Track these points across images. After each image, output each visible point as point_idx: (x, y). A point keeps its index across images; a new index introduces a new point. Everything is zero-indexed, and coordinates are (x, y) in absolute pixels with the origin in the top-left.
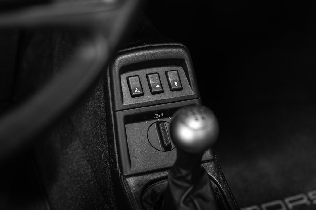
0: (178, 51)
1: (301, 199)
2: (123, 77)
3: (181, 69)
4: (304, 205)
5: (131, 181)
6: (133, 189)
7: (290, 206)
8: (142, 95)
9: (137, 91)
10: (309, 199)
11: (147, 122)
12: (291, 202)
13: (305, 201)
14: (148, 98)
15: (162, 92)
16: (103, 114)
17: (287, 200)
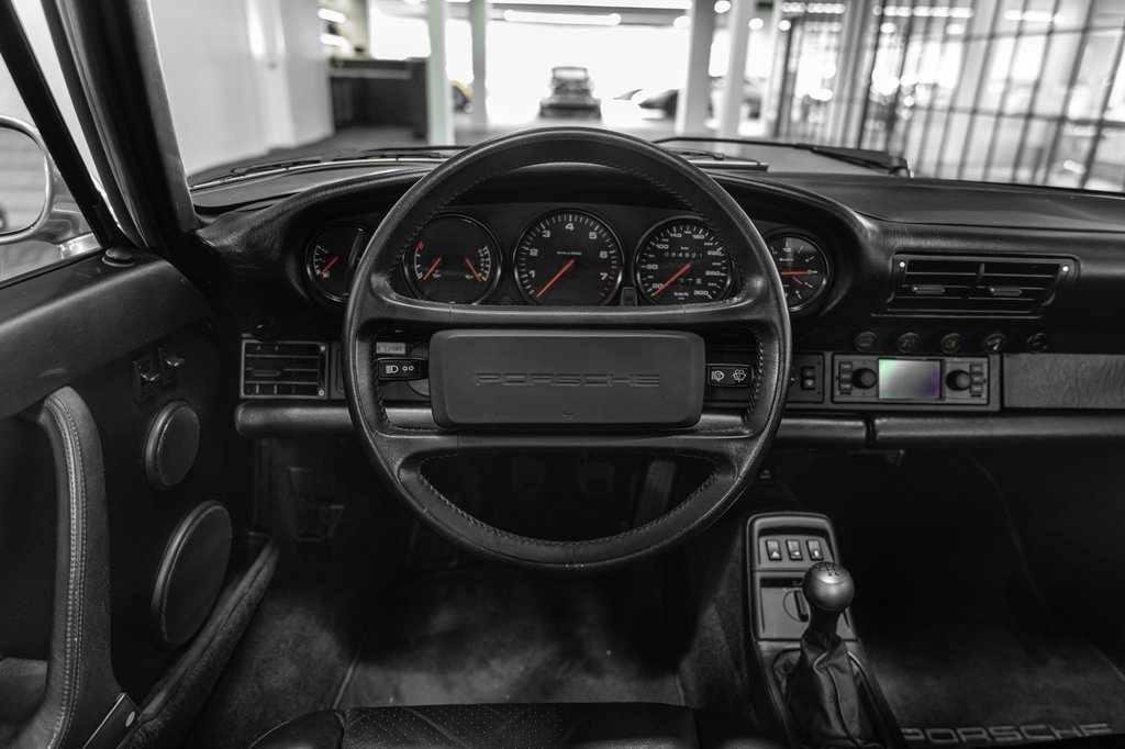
0: (821, 522)
1: (981, 733)
2: (762, 540)
3: (823, 541)
4: (984, 741)
5: (764, 646)
6: (765, 654)
7: (964, 738)
8: (780, 559)
9: (775, 555)
10: (989, 735)
11: (785, 589)
12: (965, 733)
13: (985, 735)
14: (787, 564)
15: (801, 560)
16: (739, 575)
17: (959, 731)
